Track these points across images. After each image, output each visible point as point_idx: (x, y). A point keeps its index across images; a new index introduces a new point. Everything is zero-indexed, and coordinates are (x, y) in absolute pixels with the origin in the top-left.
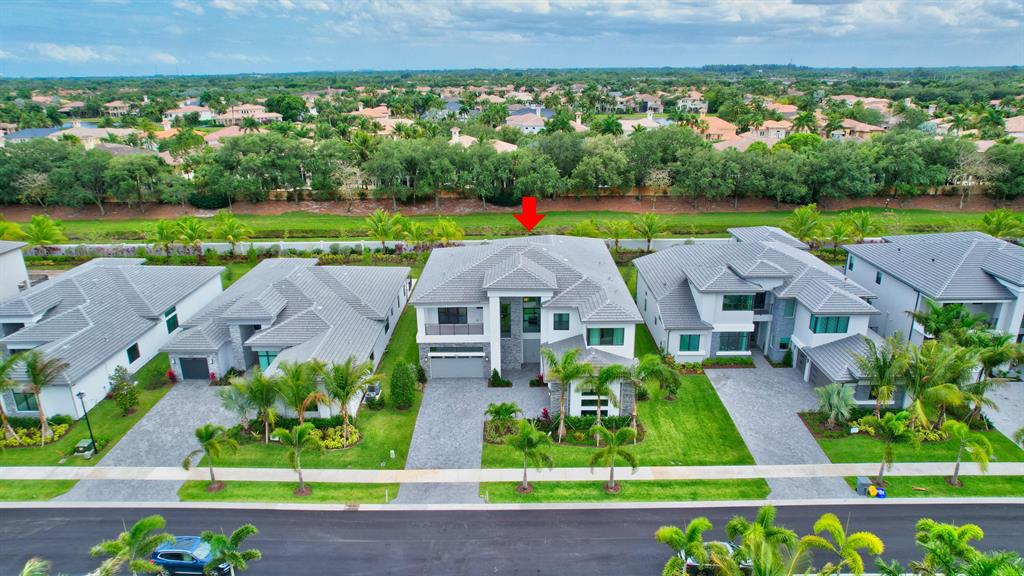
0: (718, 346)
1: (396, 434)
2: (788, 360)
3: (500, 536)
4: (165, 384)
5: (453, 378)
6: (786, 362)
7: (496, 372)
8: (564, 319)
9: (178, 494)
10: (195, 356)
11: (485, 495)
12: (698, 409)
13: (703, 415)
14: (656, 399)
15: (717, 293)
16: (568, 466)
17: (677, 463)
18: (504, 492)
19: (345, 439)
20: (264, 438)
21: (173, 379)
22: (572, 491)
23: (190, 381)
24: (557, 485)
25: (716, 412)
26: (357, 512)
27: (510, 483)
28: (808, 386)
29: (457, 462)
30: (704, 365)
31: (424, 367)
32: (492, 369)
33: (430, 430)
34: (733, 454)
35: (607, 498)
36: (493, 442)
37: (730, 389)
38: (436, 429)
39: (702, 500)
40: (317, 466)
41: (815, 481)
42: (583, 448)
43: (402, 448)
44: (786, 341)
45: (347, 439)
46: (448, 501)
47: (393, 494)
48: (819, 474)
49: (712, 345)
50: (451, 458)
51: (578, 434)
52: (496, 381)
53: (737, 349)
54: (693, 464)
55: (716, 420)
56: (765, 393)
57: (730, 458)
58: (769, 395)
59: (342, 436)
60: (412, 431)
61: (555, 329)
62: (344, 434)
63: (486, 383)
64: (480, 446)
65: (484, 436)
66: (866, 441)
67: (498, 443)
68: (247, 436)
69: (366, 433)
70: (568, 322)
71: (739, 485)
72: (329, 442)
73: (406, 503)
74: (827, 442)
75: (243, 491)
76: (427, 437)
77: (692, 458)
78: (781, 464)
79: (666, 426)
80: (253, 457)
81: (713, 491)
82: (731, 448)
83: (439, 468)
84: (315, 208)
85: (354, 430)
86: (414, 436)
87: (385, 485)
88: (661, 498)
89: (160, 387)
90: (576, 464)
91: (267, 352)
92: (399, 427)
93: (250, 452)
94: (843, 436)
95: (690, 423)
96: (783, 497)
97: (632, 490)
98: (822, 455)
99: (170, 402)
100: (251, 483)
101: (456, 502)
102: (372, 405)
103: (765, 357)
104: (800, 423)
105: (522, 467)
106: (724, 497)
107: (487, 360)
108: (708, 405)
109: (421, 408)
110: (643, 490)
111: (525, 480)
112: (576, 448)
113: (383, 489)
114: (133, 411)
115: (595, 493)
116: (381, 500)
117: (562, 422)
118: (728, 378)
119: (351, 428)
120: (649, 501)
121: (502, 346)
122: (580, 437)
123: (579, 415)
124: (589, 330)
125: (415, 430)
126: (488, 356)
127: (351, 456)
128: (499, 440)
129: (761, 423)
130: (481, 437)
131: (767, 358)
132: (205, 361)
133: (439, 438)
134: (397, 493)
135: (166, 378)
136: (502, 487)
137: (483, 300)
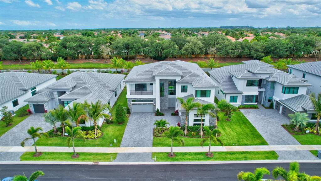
0: (244, 100)
1: (117, 133)
2: (272, 106)
3: (161, 176)
4: (27, 114)
5: (141, 113)
6: (271, 107)
7: (158, 110)
8: (185, 88)
9: (20, 158)
10: (39, 104)
11: (154, 157)
12: (240, 124)
13: (243, 126)
14: (223, 120)
15: (244, 79)
16: (189, 146)
17: (235, 145)
18: (163, 157)
19: (95, 135)
20: (62, 135)
21: (30, 113)
22: (192, 156)
23: (37, 114)
24: (185, 154)
25: (248, 125)
26: (98, 165)
27: (165, 153)
28: (281, 115)
29: (142, 144)
30: (239, 108)
31: (130, 108)
32: (157, 108)
33: (131, 132)
34: (258, 141)
35: (207, 159)
36: (157, 136)
37: (251, 116)
38: (134, 131)
39: (250, 160)
40: (83, 146)
41: (297, 152)
42: (195, 139)
43: (119, 138)
44: (270, 99)
45: (96, 135)
46: (138, 161)
47: (114, 158)
48: (298, 149)
49: (242, 100)
50: (140, 143)
51: (193, 133)
52: (158, 113)
53: (251, 102)
54: (242, 145)
55: (248, 128)
56: (266, 118)
57: (257, 142)
58: (267, 118)
59: (94, 134)
60: (124, 132)
61: (182, 92)
62: (95, 133)
63: (154, 114)
64: (152, 138)
65: (154, 134)
66: (313, 136)
67: (159, 137)
68: (55, 134)
69: (105, 133)
70: (187, 89)
71: (264, 154)
72: (89, 136)
73: (119, 161)
74: (297, 136)
75: (49, 156)
76: (130, 134)
77: (242, 142)
78: (279, 145)
79: (228, 130)
80: (57, 142)
81: (254, 156)
82: (257, 138)
83: (134, 147)
84: (94, 61)
85: (100, 131)
86: (124, 134)
87: (111, 154)
88: (231, 159)
89: (25, 116)
90: (193, 145)
91: (67, 102)
92: (118, 130)
93: (55, 140)
94: (303, 134)
95: (238, 129)
96: (285, 159)
97: (218, 156)
98: (296, 141)
99: (27, 121)
100: (53, 153)
101: (141, 161)
102: (108, 122)
103: (262, 105)
104: (283, 129)
105: (170, 146)
106: (259, 159)
107: (154, 105)
108: (244, 122)
109: (128, 123)
110: (223, 156)
111: (172, 151)
112: (192, 139)
113: (109, 155)
114: (11, 125)
115: (202, 157)
116: (109, 160)
117: (186, 128)
118: (250, 112)
119: (99, 131)
120: (226, 160)
121: (160, 100)
122: (193, 134)
123: (193, 125)
124: (196, 91)
125: (125, 132)
126: (155, 103)
127: (98, 142)
128: (160, 135)
129: (267, 129)
130: (152, 134)
131: (263, 105)
132: (43, 105)
133: (135, 135)
134: (116, 157)
135: (27, 113)
136: (161, 155)
137: (153, 80)
